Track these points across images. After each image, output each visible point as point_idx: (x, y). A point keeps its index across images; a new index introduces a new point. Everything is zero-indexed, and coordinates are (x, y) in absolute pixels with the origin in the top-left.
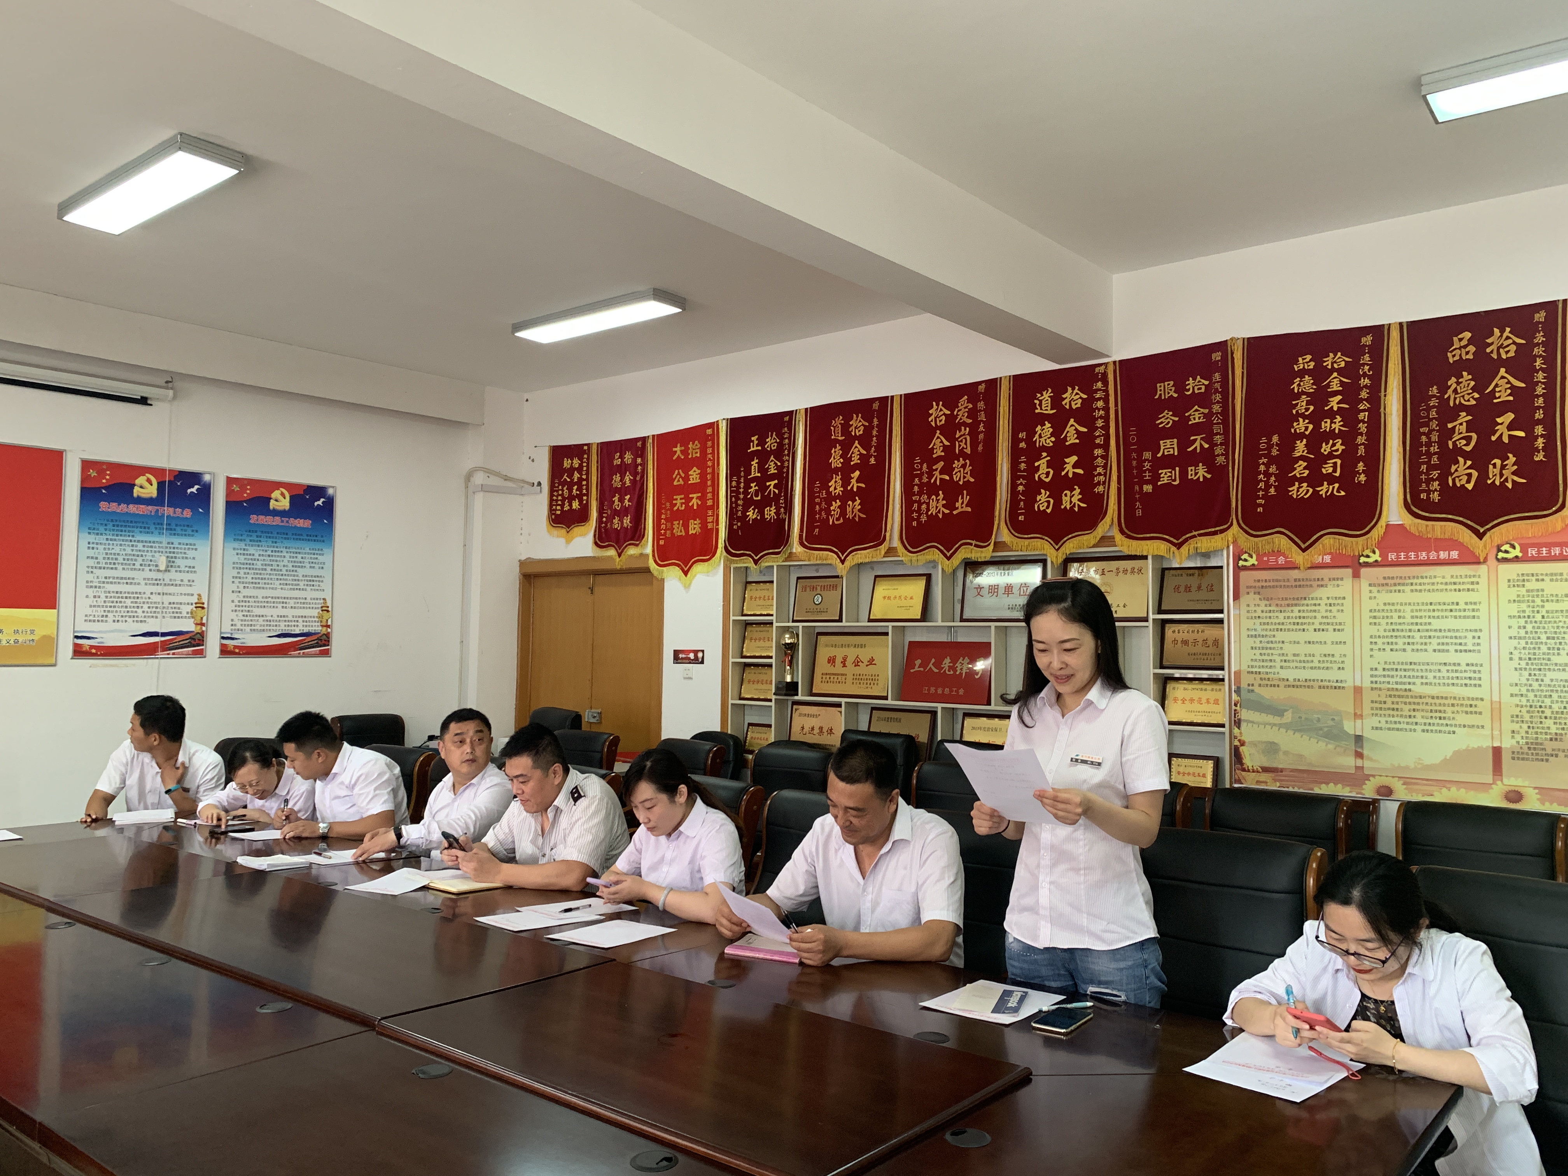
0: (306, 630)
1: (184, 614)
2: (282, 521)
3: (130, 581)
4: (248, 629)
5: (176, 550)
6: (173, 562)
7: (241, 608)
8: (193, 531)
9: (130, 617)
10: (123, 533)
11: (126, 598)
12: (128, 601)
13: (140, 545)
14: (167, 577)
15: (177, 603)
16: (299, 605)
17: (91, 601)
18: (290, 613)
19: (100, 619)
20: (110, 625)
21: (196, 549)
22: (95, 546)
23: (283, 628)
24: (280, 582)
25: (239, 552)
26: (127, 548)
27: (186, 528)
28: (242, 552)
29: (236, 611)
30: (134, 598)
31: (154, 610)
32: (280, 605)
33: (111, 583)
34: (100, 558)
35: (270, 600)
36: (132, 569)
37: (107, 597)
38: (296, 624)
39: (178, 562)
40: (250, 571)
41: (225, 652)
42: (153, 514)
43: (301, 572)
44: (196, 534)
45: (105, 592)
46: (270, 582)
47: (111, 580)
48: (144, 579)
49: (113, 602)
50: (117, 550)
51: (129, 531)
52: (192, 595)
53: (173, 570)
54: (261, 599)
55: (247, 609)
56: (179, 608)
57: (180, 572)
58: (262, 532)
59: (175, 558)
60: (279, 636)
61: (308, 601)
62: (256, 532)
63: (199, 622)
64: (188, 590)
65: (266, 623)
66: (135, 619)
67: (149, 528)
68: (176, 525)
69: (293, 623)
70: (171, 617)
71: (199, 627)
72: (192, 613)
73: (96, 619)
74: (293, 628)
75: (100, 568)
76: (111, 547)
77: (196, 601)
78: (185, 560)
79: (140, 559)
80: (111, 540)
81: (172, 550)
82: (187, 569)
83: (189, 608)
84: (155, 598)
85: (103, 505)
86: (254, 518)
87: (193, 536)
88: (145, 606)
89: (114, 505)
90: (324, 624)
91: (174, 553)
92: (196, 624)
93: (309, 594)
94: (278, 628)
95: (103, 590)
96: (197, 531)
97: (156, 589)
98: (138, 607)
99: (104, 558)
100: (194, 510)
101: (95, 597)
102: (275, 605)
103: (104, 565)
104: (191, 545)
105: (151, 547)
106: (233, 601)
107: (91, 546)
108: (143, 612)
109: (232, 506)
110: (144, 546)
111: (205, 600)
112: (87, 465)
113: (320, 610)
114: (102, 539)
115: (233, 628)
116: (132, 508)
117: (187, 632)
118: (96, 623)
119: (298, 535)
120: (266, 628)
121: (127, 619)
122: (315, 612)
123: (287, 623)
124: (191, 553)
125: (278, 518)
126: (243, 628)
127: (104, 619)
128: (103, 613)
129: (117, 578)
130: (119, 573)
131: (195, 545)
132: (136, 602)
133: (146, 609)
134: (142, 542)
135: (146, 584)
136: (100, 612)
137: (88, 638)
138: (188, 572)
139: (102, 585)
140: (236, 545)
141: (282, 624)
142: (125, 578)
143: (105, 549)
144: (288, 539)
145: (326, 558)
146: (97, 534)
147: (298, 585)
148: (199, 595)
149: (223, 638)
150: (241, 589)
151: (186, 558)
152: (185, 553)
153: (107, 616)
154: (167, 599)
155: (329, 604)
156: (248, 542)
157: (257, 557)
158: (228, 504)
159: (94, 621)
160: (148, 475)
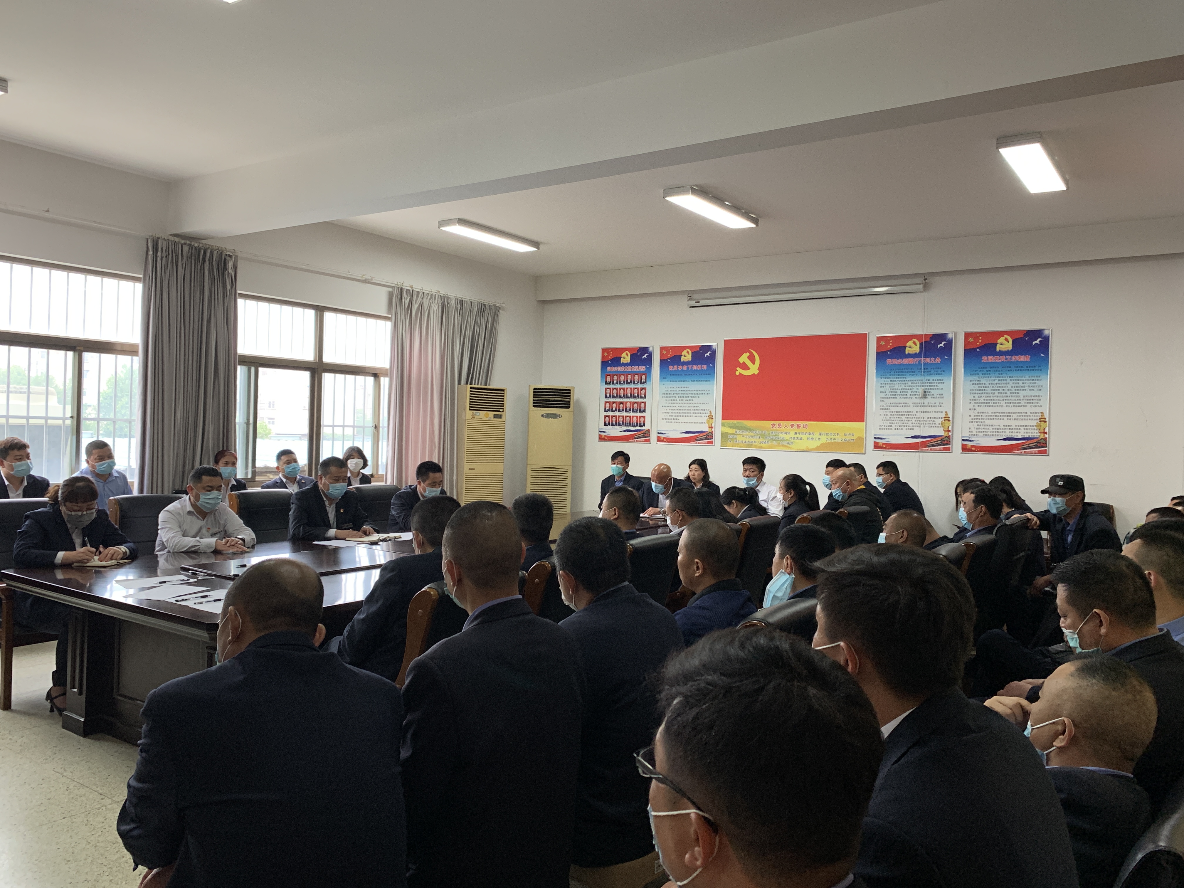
0: (1027, 435)
1: (937, 425)
2: (1006, 359)
3: (904, 405)
4: (981, 434)
5: (931, 384)
6: (930, 392)
7: (976, 420)
8: (941, 371)
9: (904, 426)
10: (900, 376)
11: (902, 415)
12: (903, 417)
13: (910, 383)
14: (926, 401)
15: (932, 418)
16: (1021, 418)
17: (883, 417)
18: (1013, 423)
19: (888, 427)
20: (893, 432)
21: (944, 383)
22: (884, 385)
23: (1008, 434)
24: (1005, 401)
25: (974, 382)
26: (902, 385)
27: (937, 370)
28: (977, 382)
29: (972, 422)
30: (907, 415)
31: (919, 422)
32: (1006, 418)
33: (894, 406)
34: (887, 392)
35: (997, 414)
36: (905, 398)
37: (891, 415)
38: (1018, 431)
39: (932, 392)
40: (983, 395)
41: (965, 449)
42: (917, 363)
43: (1022, 393)
44: (943, 373)
45: (890, 412)
46: (997, 401)
47: (893, 405)
48: (912, 403)
49: (894, 418)
50: (897, 387)
51: (903, 375)
52: (942, 412)
53: (929, 397)
54: (990, 414)
55: (981, 421)
56: (934, 421)
57: (934, 398)
58: (991, 367)
59: (931, 389)
60: (1004, 439)
61: (1029, 414)
62: (986, 368)
63: (947, 430)
64: (939, 409)
65: (994, 430)
66: (908, 428)
67: (914, 372)
68: (931, 369)
69: (1016, 431)
70: (929, 427)
71: (947, 433)
72: (942, 424)
73: (885, 427)
74: (1016, 434)
75: (887, 398)
76: (893, 385)
77: (945, 416)
78: (937, 390)
79: (910, 391)
80: (893, 381)
81: (929, 385)
82: (938, 396)
83: (940, 421)
84: (918, 415)
85: (889, 361)
86: (985, 359)
87: (941, 374)
88: (913, 420)
89: (895, 360)
90: (1042, 431)
91: (930, 386)
92: (945, 431)
93: (1029, 409)
94: (1004, 434)
95: (889, 411)
96: (944, 371)
97: (918, 409)
98: (909, 420)
99: (889, 392)
100: (942, 358)
101: (885, 415)
102: (1002, 418)
103: (889, 396)
104: (940, 380)
105: (916, 383)
106: (970, 416)
107: (882, 385)
108: (912, 423)
109: (969, 352)
110: (912, 383)
111: (950, 415)
112: (879, 339)
113: (1038, 421)
114: (888, 381)
115: (971, 433)
116: (905, 361)
117: (939, 436)
118: (885, 430)
119: (1020, 367)
120: (994, 434)
121: (903, 427)
122: (1034, 423)
123: (1011, 431)
124: (940, 386)
125: (1003, 357)
126: (978, 433)
127: (890, 427)
128: (889, 424)
129: (897, 403)
130: (898, 400)
131: (943, 380)
132: (908, 418)
133: (914, 422)
134: (911, 380)
135: (913, 406)
136: (887, 423)
137: (881, 439)
138: (939, 398)
139: (888, 408)
140: (972, 378)
141: (1007, 431)
142: (901, 403)
143: (890, 387)
144: (1011, 370)
145: (1044, 382)
146: (886, 378)
147: (1020, 403)
148: (946, 412)
149: (963, 440)
150: (976, 407)
151: (938, 389)
152: (937, 386)
153: (891, 426)
154: (926, 415)
155: (1046, 416)
156: (981, 375)
157: (987, 385)
158: (966, 351)
159: (884, 429)
160: (914, 339)
